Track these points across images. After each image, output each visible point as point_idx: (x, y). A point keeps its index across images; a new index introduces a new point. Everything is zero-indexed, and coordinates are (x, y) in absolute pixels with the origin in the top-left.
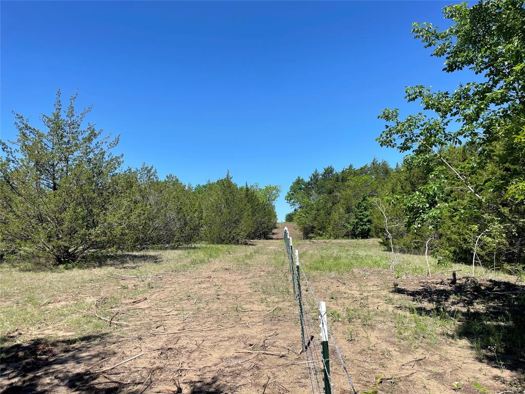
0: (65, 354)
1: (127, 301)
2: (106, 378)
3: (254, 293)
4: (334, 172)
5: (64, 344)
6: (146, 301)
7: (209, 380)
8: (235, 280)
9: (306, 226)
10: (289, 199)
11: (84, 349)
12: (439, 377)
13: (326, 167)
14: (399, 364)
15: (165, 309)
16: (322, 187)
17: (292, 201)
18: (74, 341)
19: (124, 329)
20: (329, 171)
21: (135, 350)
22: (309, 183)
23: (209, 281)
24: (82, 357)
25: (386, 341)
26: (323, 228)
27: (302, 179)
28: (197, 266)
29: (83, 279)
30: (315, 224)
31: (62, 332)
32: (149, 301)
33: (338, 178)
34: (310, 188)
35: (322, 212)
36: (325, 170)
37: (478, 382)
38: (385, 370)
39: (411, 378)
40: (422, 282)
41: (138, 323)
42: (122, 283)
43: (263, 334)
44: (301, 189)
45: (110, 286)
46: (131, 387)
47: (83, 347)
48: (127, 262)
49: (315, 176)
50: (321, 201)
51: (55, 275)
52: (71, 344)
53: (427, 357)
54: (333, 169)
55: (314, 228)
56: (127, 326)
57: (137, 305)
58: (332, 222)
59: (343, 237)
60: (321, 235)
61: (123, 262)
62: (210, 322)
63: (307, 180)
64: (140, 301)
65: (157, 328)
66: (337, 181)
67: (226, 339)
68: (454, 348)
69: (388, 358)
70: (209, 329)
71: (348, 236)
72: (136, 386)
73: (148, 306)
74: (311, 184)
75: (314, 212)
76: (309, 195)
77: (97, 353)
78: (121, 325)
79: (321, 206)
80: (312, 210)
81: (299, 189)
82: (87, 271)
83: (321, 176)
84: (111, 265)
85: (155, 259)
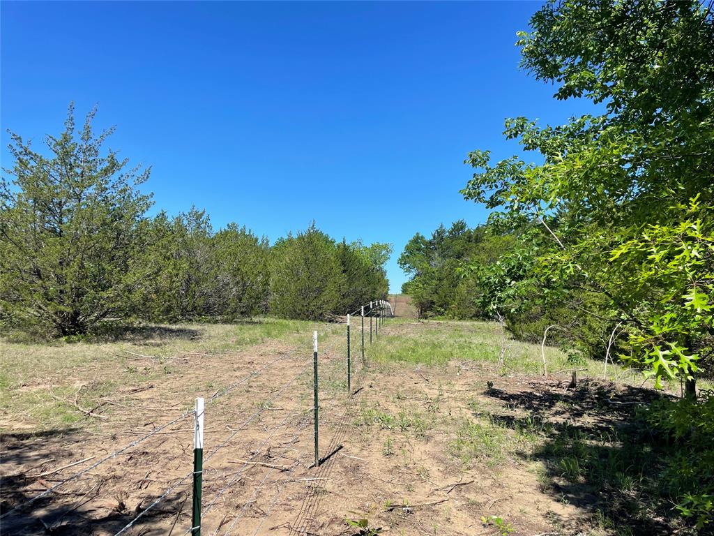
0: (9, 451)
1: (127, 389)
2: (42, 484)
3: (299, 386)
4: (466, 229)
5: (13, 439)
6: (151, 390)
7: (173, 496)
8: (284, 368)
9: (423, 300)
10: (403, 262)
11: (36, 447)
12: (474, 507)
13: (455, 221)
14: (433, 488)
15: (170, 401)
16: (448, 248)
17: (407, 265)
18: (28, 436)
19: (102, 425)
20: (459, 227)
21: (100, 452)
22: (431, 243)
23: (248, 368)
24: (28, 457)
25: (434, 458)
26: (445, 305)
27: (422, 237)
28: (244, 346)
29: (84, 356)
30: (435, 298)
31: (20, 424)
32: (155, 389)
33: (470, 237)
34: (432, 249)
35: (445, 282)
36: (454, 225)
37: (523, 518)
38: (409, 495)
39: (437, 507)
40: (532, 383)
41: (124, 418)
42: (132, 364)
43: (278, 441)
44: (419, 250)
45: (115, 368)
46: (69, 499)
47: (36, 445)
48: (152, 337)
49: (440, 233)
50: (446, 267)
51: (51, 349)
52: (22, 440)
53: (476, 480)
54: (465, 225)
55: (434, 303)
56: (108, 421)
57: (137, 394)
58: (458, 297)
59: (471, 318)
60: (442, 314)
61: (146, 338)
62: (219, 422)
63: (428, 237)
64: (142, 389)
65: (145, 425)
66: (469, 241)
67: (226, 445)
68: (520, 472)
69: (422, 480)
70: (212, 430)
71: (478, 316)
72: (76, 497)
73: (150, 397)
74: (434, 244)
75: (435, 282)
76: (430, 259)
77: (49, 452)
78: (100, 419)
79: (444, 274)
80: (433, 279)
81: (418, 250)
82: (93, 347)
83: (447, 234)
84: (129, 340)
85: (193, 336)
